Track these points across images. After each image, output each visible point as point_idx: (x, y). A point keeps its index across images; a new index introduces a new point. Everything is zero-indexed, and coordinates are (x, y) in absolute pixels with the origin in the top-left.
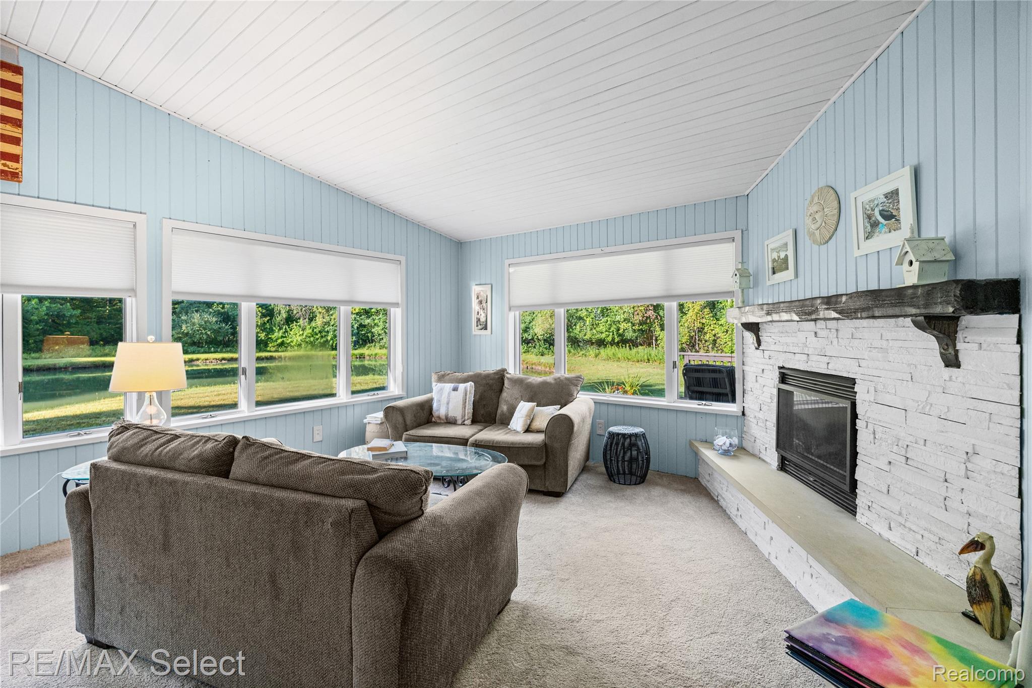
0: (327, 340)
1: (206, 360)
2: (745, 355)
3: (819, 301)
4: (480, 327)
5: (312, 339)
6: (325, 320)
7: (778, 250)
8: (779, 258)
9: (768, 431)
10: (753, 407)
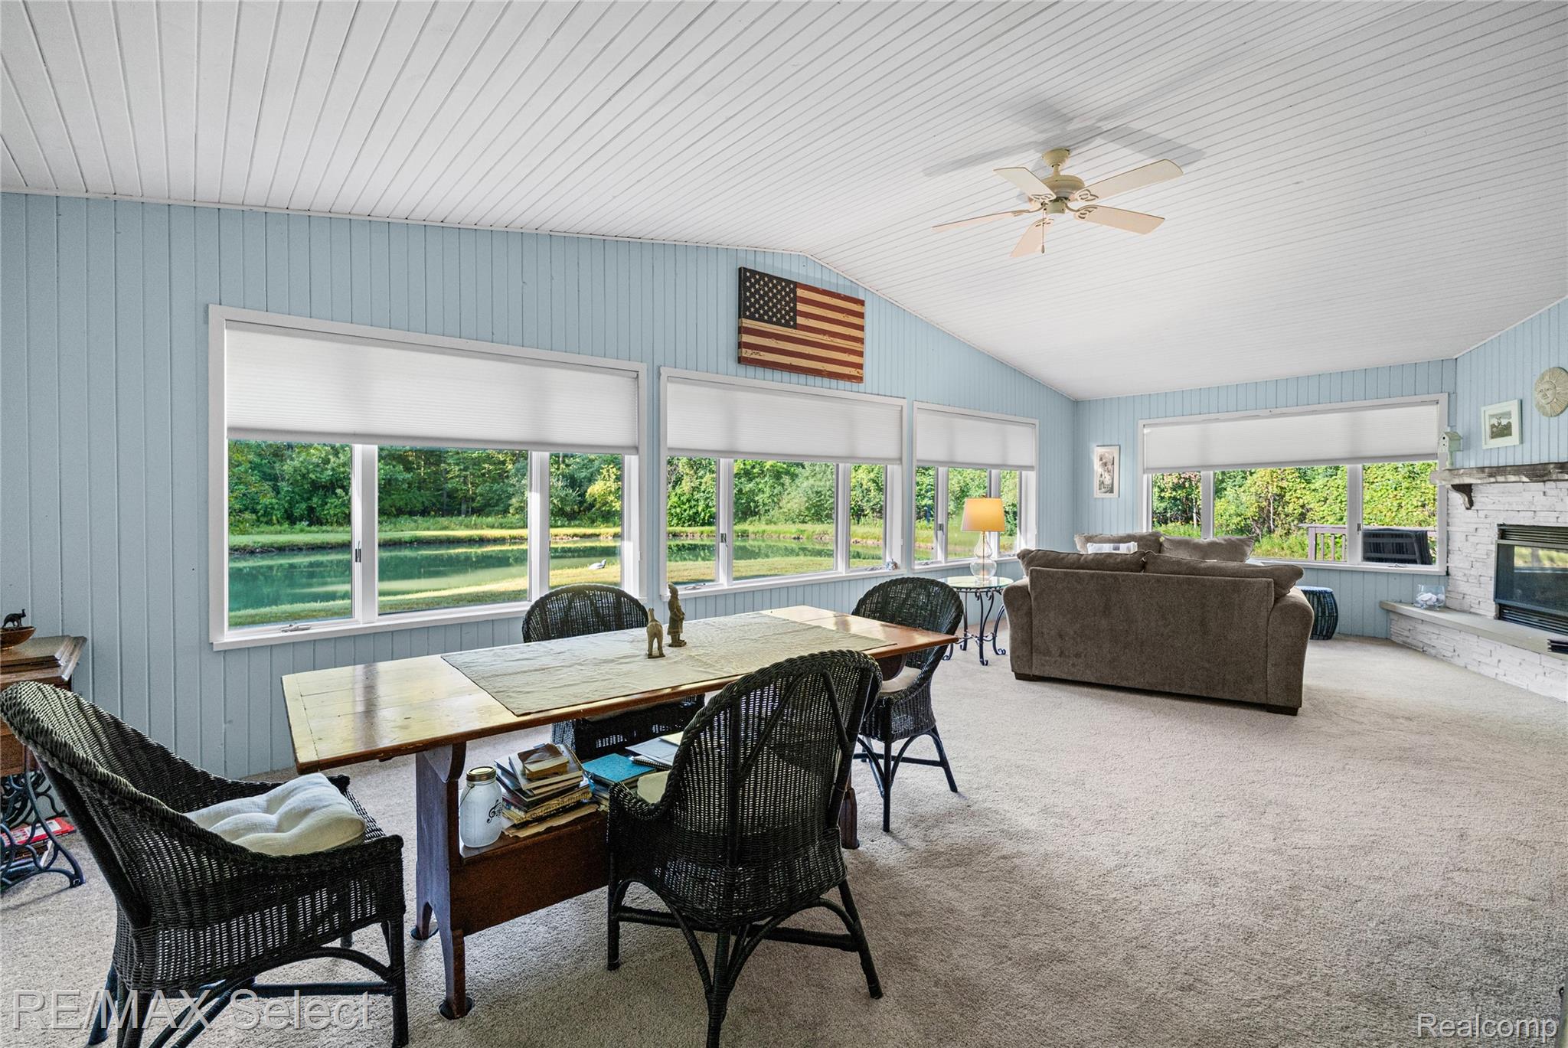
0: (697, 512)
1: (556, 536)
2: (1451, 516)
3: (1552, 466)
4: (1103, 490)
5: (678, 510)
6: (693, 485)
7: (1500, 416)
8: (1499, 424)
9: (1482, 586)
10: (1461, 565)
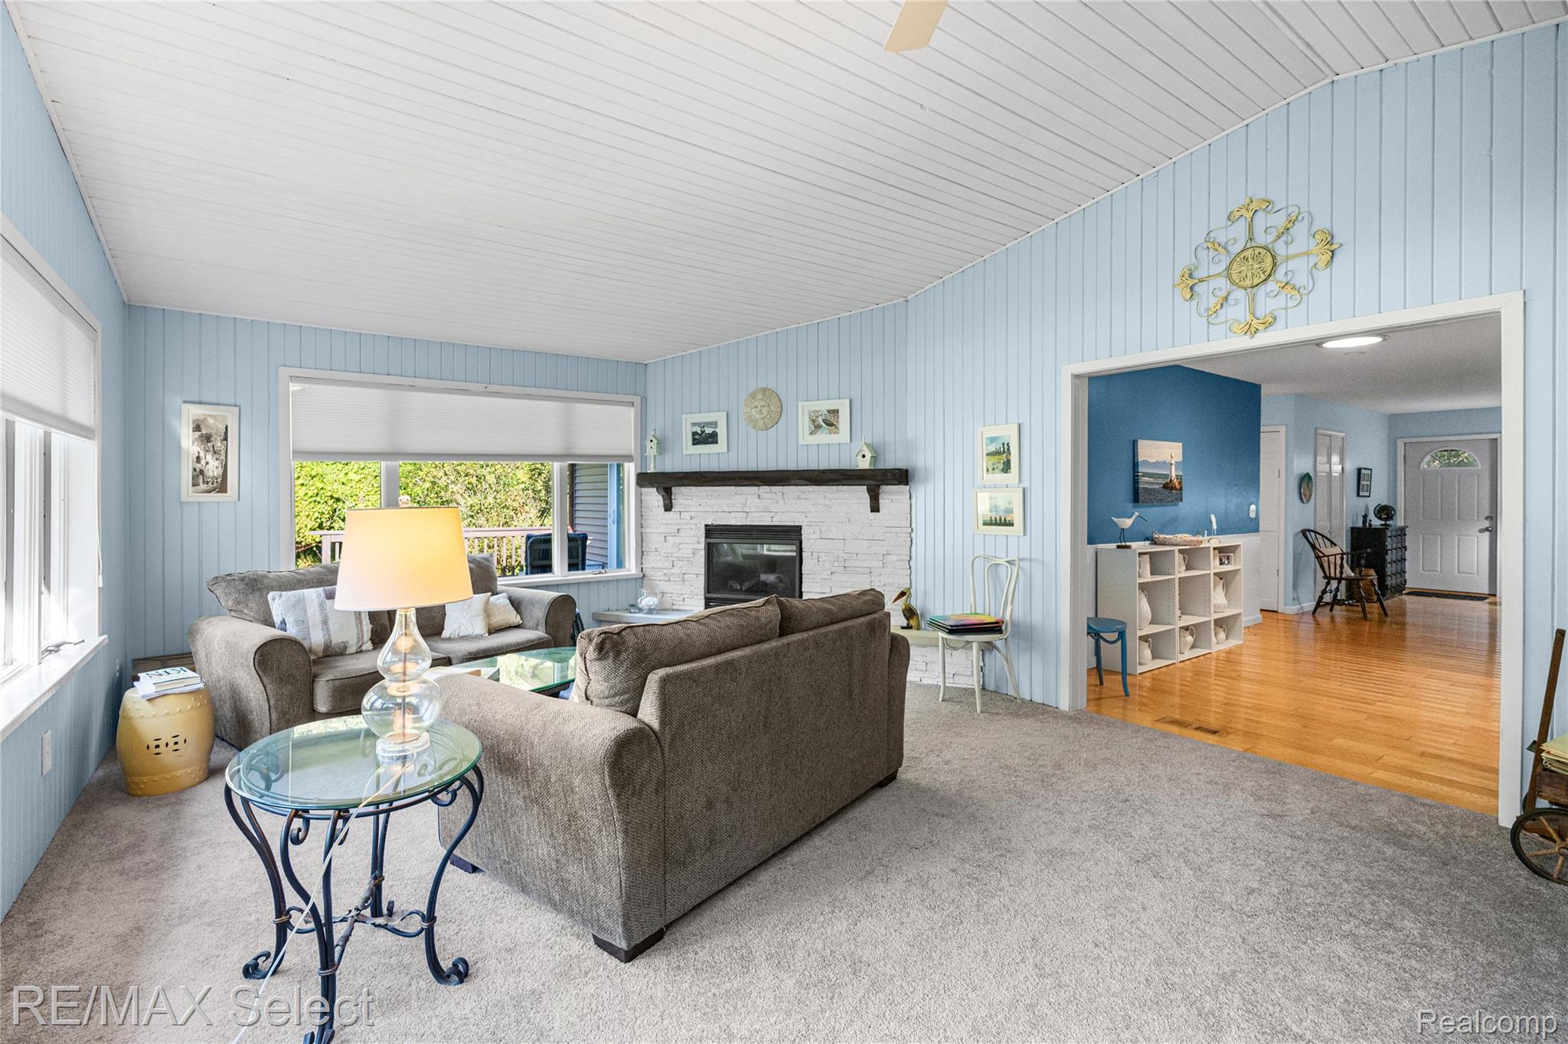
4: (203, 486)
7: (703, 425)
8: (703, 432)
9: (687, 583)
10: (660, 565)
